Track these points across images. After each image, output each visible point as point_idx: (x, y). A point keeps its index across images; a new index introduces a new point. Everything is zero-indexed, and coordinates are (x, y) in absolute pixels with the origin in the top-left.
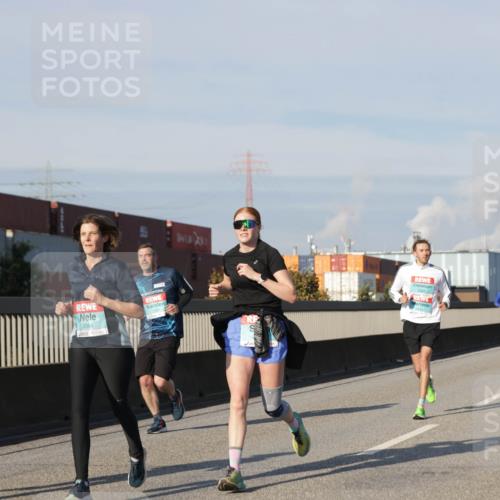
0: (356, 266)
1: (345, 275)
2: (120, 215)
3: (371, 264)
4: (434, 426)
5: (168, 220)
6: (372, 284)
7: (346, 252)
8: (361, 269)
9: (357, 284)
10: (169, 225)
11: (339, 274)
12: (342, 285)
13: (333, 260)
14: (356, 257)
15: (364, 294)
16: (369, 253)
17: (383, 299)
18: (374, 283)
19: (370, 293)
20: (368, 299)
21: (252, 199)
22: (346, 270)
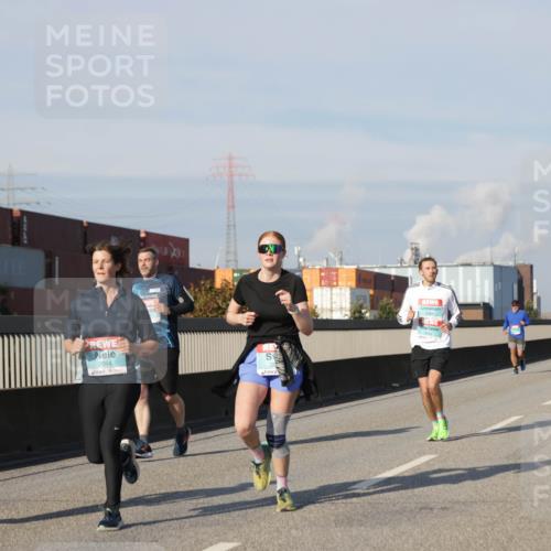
0: (348, 280)
1: (335, 290)
2: (89, 223)
3: (364, 279)
4: (432, 456)
5: (142, 231)
6: (365, 302)
7: (338, 266)
8: (353, 284)
9: (349, 301)
10: (143, 235)
11: (329, 289)
12: (332, 301)
13: (323, 274)
14: (348, 272)
15: (357, 311)
16: (361, 266)
17: (378, 316)
18: (368, 299)
19: (363, 311)
20: (361, 317)
21: (233, 207)
22: (337, 285)
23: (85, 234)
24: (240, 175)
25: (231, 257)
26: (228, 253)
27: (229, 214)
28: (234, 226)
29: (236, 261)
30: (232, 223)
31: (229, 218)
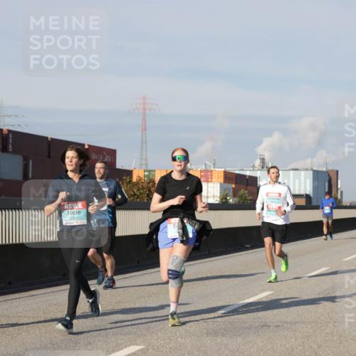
0: (218, 178)
1: (210, 184)
2: (52, 139)
3: (229, 177)
4: (271, 292)
5: (86, 144)
6: (229, 192)
7: (212, 169)
8: (222, 180)
9: (219, 191)
10: (86, 147)
11: (206, 183)
12: (211, 192)
13: (202, 174)
14: (218, 173)
15: (224, 198)
16: (228, 169)
17: (237, 202)
18: (231, 191)
19: (228, 198)
20: (227, 202)
21: (145, 130)
22: (211, 181)
23: (49, 146)
24: (150, 109)
25: (144, 162)
26: (141, 159)
27: (142, 134)
28: (146, 142)
29: (146, 164)
30: (144, 141)
31: (142, 136)
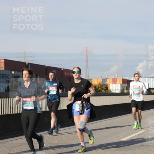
1: (116, 85)
2: (47, 66)
3: (124, 81)
4: (144, 131)
6: (125, 87)
7: (116, 78)
8: (121, 83)
9: (120, 87)
10: (62, 69)
11: (114, 84)
12: (115, 88)
13: (113, 80)
14: (120, 79)
15: (122, 90)
16: (124, 78)
17: (128, 92)
19: (124, 90)
20: (124, 92)
21: (87, 61)
22: (117, 83)
23: (46, 69)
24: (89, 52)
25: (87, 75)
26: (86, 74)
27: (86, 63)
28: (88, 67)
29: (88, 77)
30: (87, 66)
31: (86, 64)
